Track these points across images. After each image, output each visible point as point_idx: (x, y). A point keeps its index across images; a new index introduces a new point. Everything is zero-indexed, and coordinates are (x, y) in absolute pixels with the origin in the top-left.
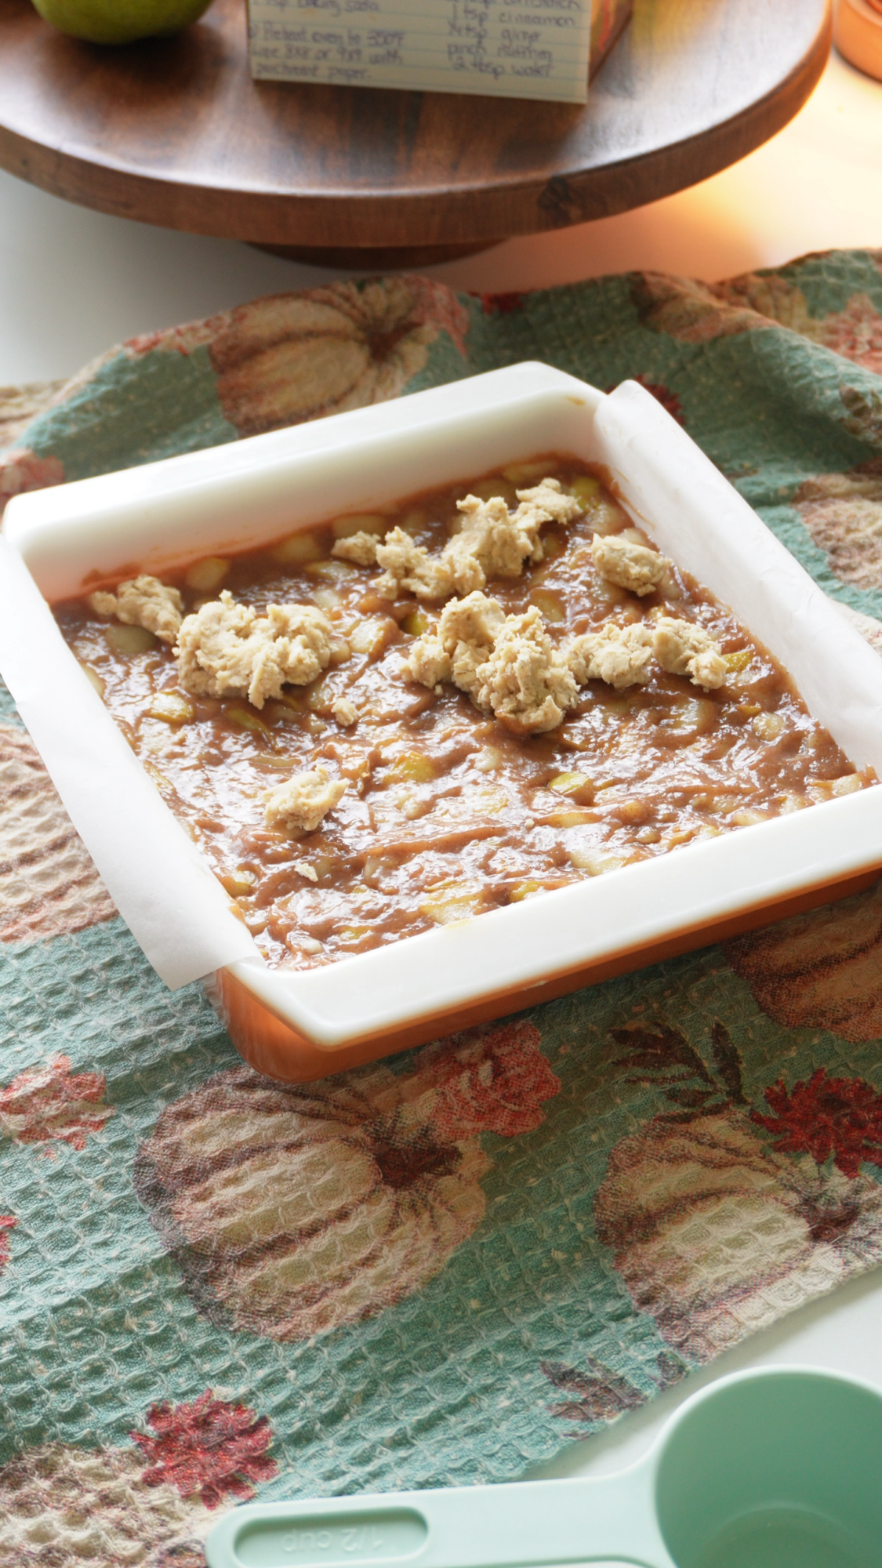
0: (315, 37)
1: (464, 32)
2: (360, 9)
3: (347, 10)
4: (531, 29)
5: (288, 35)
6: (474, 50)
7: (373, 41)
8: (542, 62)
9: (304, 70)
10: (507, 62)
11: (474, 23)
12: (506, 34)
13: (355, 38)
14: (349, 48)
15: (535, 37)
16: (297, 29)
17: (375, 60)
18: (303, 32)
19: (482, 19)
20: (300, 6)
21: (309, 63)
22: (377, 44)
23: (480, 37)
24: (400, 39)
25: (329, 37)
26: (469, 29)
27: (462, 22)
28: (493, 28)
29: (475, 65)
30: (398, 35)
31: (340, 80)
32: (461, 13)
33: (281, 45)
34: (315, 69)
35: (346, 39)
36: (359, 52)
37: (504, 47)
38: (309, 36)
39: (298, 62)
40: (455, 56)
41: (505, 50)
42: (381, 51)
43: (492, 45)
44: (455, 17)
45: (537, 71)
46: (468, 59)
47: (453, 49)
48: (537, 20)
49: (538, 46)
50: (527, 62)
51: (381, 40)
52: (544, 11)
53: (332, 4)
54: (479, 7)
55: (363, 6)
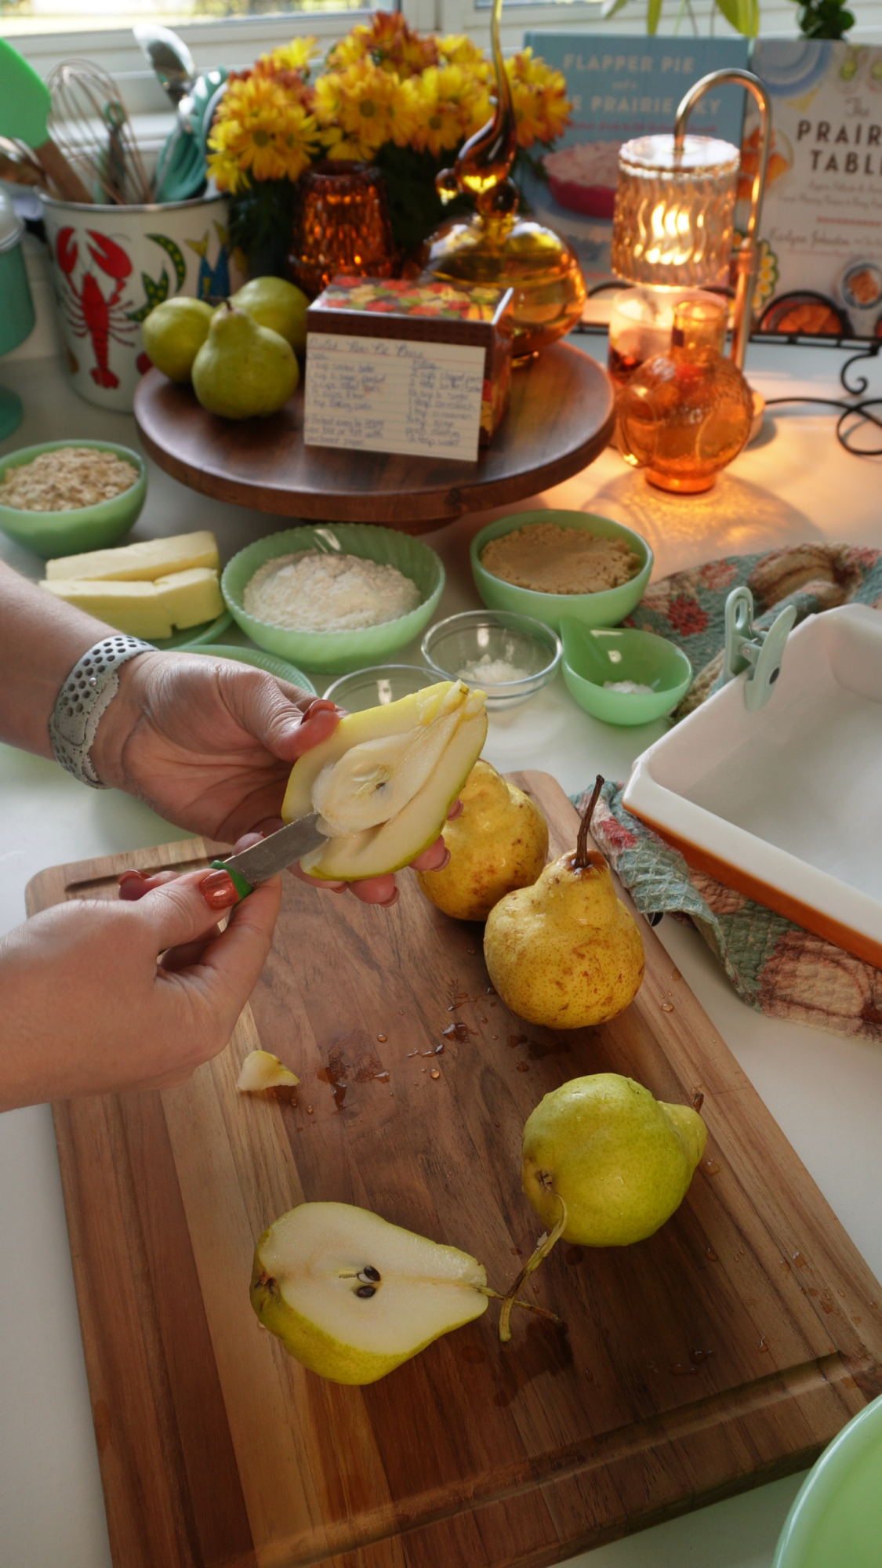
0: (338, 423)
1: (415, 422)
2: (362, 409)
3: (355, 409)
4: (449, 420)
5: (324, 422)
6: (420, 431)
7: (367, 426)
8: (454, 439)
9: (331, 440)
10: (436, 439)
11: (420, 417)
12: (436, 423)
13: (358, 424)
14: (355, 429)
15: (450, 425)
16: (329, 418)
17: (369, 436)
18: (332, 420)
19: (424, 415)
20: (331, 406)
21: (334, 437)
22: (370, 427)
23: (423, 424)
25: (345, 423)
26: (417, 420)
27: (414, 416)
28: (430, 420)
29: (419, 439)
30: (381, 423)
31: (349, 446)
32: (413, 412)
33: (320, 427)
34: (337, 440)
35: (354, 425)
36: (360, 431)
38: (334, 422)
39: (328, 436)
40: (410, 434)
41: (435, 431)
42: (371, 431)
43: (429, 428)
44: (411, 413)
45: (451, 443)
46: (416, 436)
47: (409, 430)
48: (452, 416)
49: (453, 430)
50: (447, 438)
51: (372, 425)
52: (456, 412)
53: (348, 406)
54: (422, 408)
55: (364, 407)
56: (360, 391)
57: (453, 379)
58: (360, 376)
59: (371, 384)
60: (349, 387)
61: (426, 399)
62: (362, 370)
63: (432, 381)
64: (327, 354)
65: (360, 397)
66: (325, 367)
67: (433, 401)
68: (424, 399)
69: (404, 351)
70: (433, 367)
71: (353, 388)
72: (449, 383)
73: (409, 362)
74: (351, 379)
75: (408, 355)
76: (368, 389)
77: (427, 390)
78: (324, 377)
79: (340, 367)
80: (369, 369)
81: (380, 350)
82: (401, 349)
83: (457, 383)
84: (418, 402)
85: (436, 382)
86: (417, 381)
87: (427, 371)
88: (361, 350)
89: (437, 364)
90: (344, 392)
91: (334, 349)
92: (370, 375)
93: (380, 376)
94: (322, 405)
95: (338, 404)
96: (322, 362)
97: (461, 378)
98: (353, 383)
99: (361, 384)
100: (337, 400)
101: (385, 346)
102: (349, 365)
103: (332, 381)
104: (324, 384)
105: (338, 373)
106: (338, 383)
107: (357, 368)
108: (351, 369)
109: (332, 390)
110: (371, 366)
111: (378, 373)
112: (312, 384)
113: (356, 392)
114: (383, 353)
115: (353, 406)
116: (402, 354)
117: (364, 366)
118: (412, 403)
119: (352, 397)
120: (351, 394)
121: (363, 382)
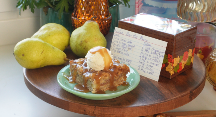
1: (141, 63)
4: (152, 65)
8: (152, 72)
10: (147, 70)
11: (143, 62)
12: (148, 65)
13: (124, 60)
14: (123, 61)
15: (152, 67)
20: (117, 52)
23: (143, 64)
27: (141, 61)
28: (146, 63)
30: (131, 61)
32: (141, 60)
35: (123, 60)
37: (147, 67)
38: (118, 58)
40: (139, 67)
41: (147, 68)
42: (127, 63)
43: (145, 66)
46: (141, 68)
48: (153, 64)
49: (152, 69)
50: (150, 71)
51: (128, 61)
52: (155, 63)
53: (122, 53)
54: (144, 59)
55: (127, 55)
56: (127, 49)
57: (156, 51)
58: (127, 44)
59: (130, 47)
60: (124, 47)
61: (146, 56)
62: (129, 42)
63: (149, 50)
64: (120, 35)
65: (127, 51)
66: (118, 39)
67: (148, 57)
68: (145, 56)
69: (142, 38)
70: (150, 46)
72: (154, 52)
73: (143, 42)
74: (125, 44)
75: (143, 40)
76: (129, 49)
77: (147, 53)
78: (117, 42)
79: (122, 40)
80: (131, 42)
81: (135, 37)
82: (141, 37)
83: (156, 53)
84: (143, 57)
85: (150, 51)
86: (144, 49)
87: (148, 47)
88: (129, 36)
89: (151, 45)
90: (122, 48)
91: (122, 33)
92: (131, 44)
93: (133, 46)
94: (115, 51)
95: (120, 52)
96: (117, 37)
97: (158, 51)
98: (125, 46)
99: (127, 47)
100: (119, 51)
101: (137, 36)
102: (125, 40)
103: (119, 44)
104: (117, 44)
105: (121, 42)
106: (121, 45)
107: (127, 41)
108: (125, 41)
109: (119, 47)
110: (131, 41)
111: (133, 44)
112: (113, 44)
113: (125, 49)
114: (136, 38)
115: (124, 54)
116: (141, 39)
117: (129, 41)
118: (141, 56)
119: (124, 50)
120: (124, 49)
121: (128, 46)
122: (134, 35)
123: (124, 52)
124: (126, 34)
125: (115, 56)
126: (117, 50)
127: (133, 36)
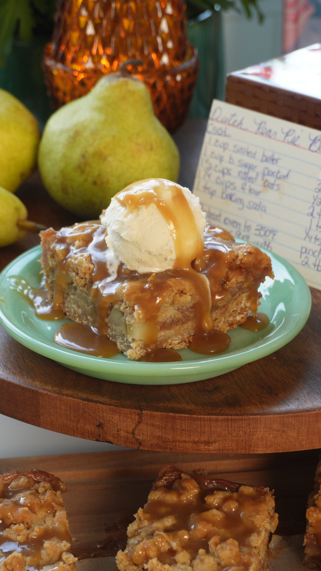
1: (313, 240)
2: (255, 209)
3: (248, 207)
5: (211, 216)
6: (316, 254)
7: (258, 232)
11: (320, 235)
13: (248, 228)
14: (243, 233)
16: (217, 213)
18: (220, 216)
20: (222, 198)
22: (259, 235)
24: (274, 235)
25: (234, 224)
26: (316, 239)
27: (313, 233)
29: (315, 265)
30: (273, 232)
32: (314, 227)
35: (242, 228)
38: (222, 219)
40: (304, 256)
44: (310, 228)
46: (312, 260)
47: (304, 250)
51: (263, 233)
53: (241, 201)
55: (258, 207)
56: (258, 186)
58: (261, 167)
59: (271, 179)
60: (246, 177)
62: (266, 159)
64: (231, 130)
65: (257, 193)
66: (225, 146)
69: (318, 145)
71: (250, 179)
74: (251, 167)
76: (267, 185)
78: (221, 159)
79: (240, 150)
80: (273, 160)
81: (290, 138)
82: (314, 141)
88: (268, 134)
90: (239, 183)
91: (239, 125)
92: (273, 168)
93: (284, 172)
94: (212, 194)
95: (230, 197)
96: (222, 139)
98: (252, 174)
99: (260, 177)
100: (229, 191)
101: (296, 134)
102: (252, 149)
103: (229, 166)
104: (220, 168)
105: (237, 157)
106: (235, 169)
107: (259, 156)
108: (253, 155)
109: (227, 178)
110: (276, 156)
111: (282, 167)
112: (205, 165)
113: (254, 186)
114: (293, 143)
115: (246, 204)
116: (314, 148)
117: (268, 154)
118: (315, 214)
119: (247, 191)
120: (247, 187)
121: (264, 175)
122: (286, 131)
123: (247, 198)
124: (255, 128)
125: (212, 211)
126: (219, 189)
127: (281, 136)
